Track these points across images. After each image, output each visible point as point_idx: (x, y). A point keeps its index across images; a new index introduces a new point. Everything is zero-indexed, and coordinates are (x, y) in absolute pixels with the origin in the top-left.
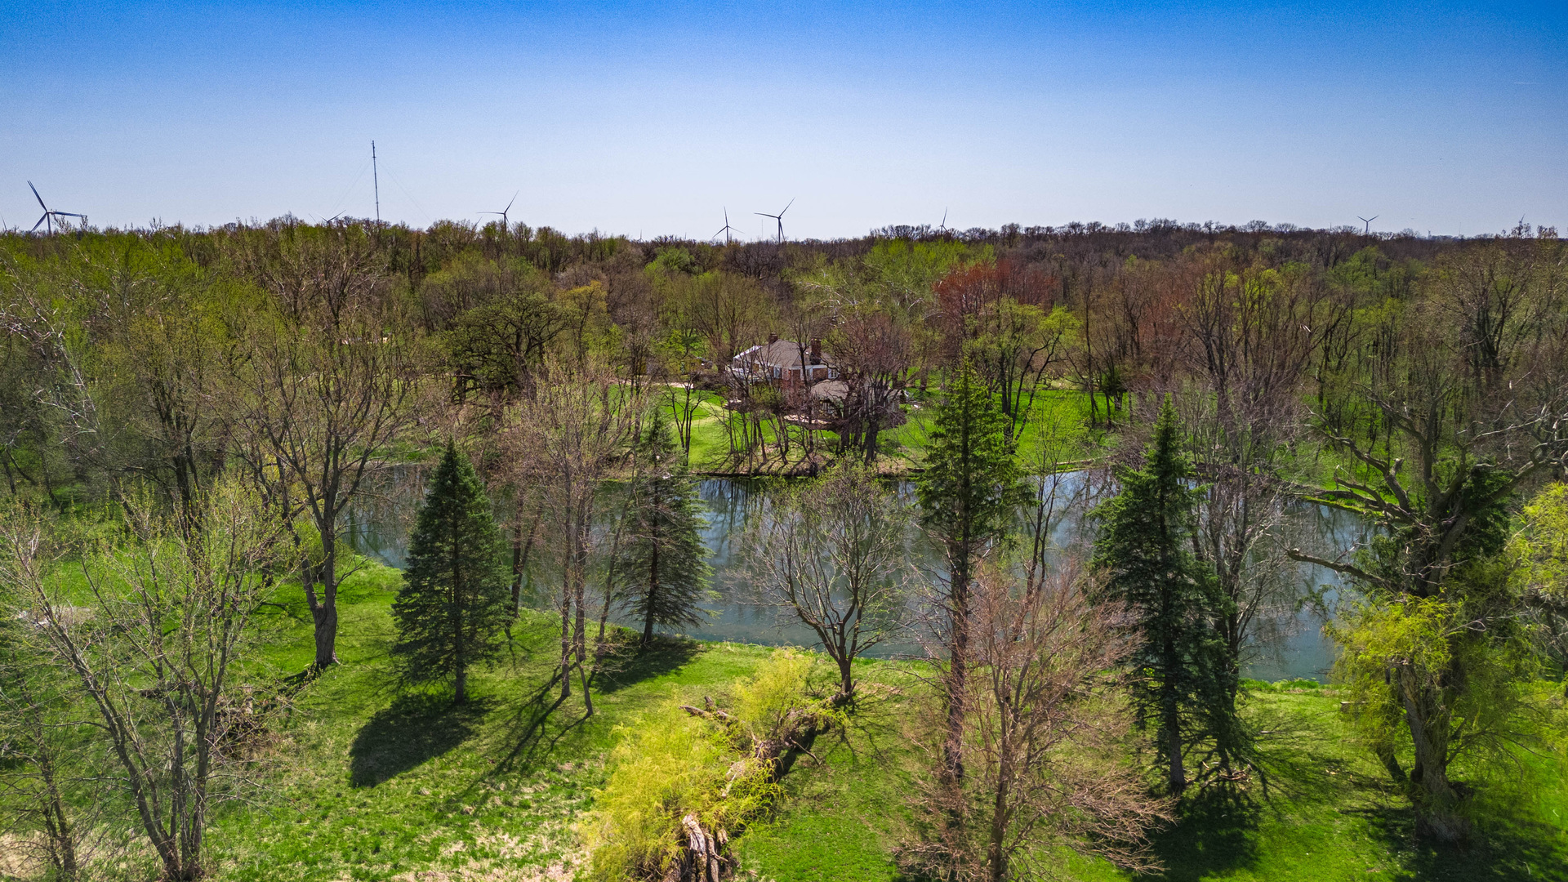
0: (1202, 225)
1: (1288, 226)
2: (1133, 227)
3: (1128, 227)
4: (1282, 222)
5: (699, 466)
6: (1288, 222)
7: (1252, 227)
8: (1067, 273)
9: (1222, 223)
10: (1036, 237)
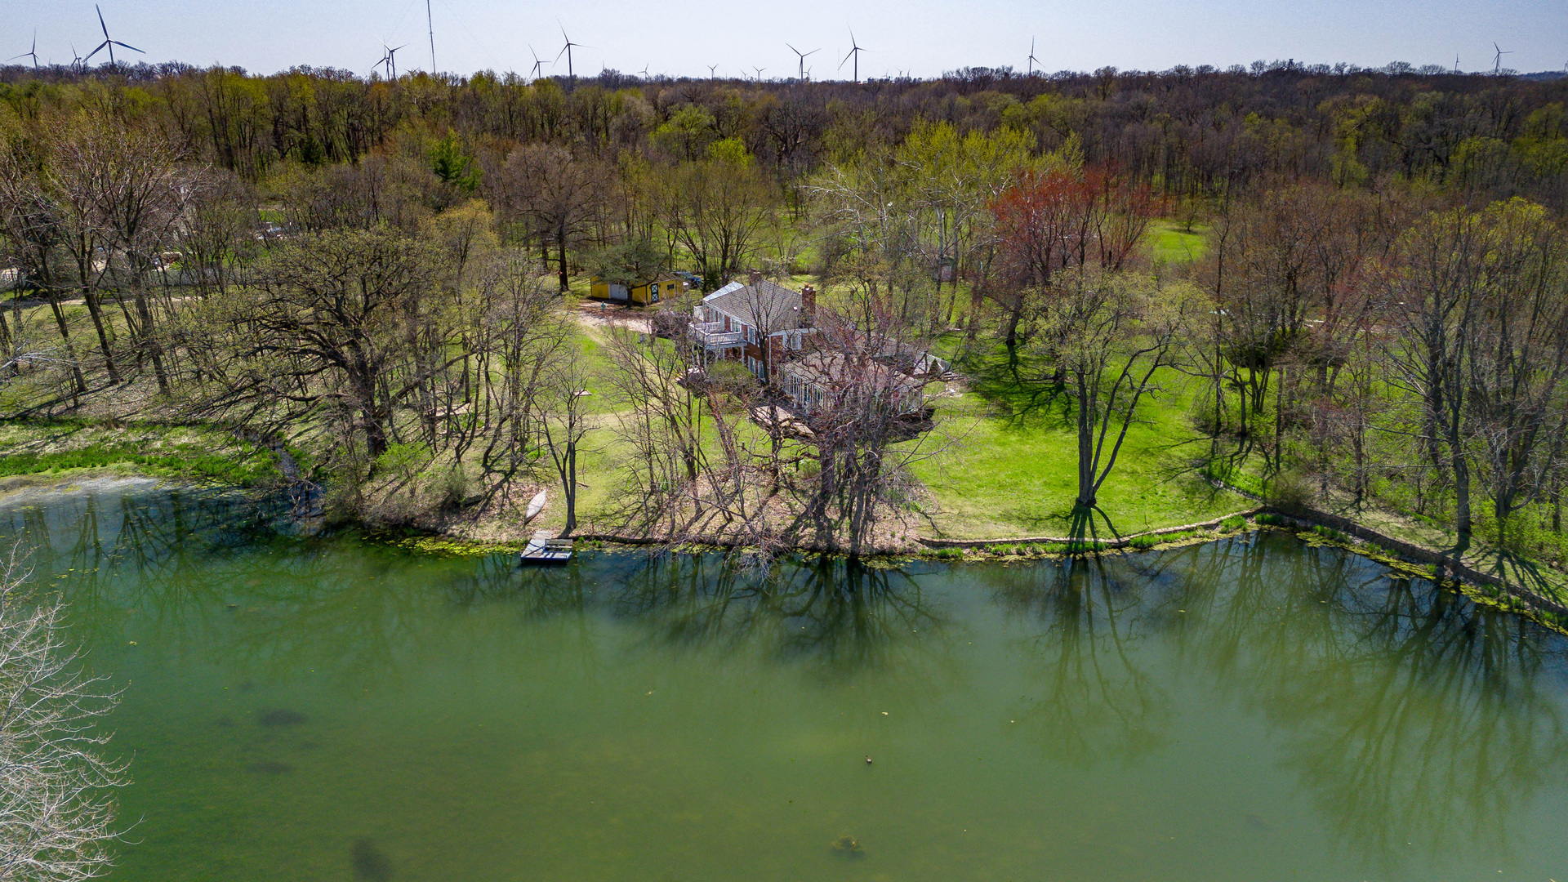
0: (1332, 67)
1: (1434, 67)
2: (1249, 70)
3: (1244, 69)
4: (1428, 64)
5: (594, 519)
6: (1436, 64)
7: (1392, 69)
8: (1173, 139)
9: (1358, 65)
10: (1135, 82)
